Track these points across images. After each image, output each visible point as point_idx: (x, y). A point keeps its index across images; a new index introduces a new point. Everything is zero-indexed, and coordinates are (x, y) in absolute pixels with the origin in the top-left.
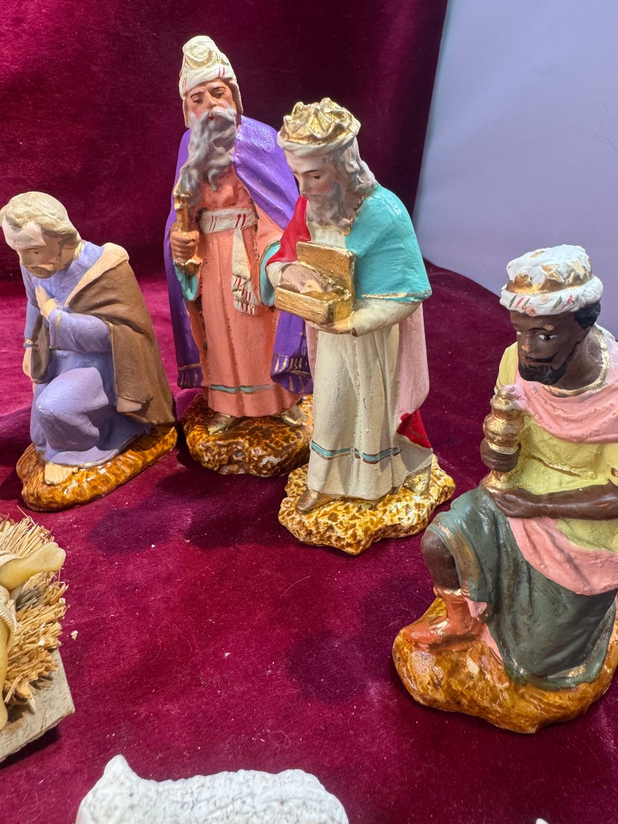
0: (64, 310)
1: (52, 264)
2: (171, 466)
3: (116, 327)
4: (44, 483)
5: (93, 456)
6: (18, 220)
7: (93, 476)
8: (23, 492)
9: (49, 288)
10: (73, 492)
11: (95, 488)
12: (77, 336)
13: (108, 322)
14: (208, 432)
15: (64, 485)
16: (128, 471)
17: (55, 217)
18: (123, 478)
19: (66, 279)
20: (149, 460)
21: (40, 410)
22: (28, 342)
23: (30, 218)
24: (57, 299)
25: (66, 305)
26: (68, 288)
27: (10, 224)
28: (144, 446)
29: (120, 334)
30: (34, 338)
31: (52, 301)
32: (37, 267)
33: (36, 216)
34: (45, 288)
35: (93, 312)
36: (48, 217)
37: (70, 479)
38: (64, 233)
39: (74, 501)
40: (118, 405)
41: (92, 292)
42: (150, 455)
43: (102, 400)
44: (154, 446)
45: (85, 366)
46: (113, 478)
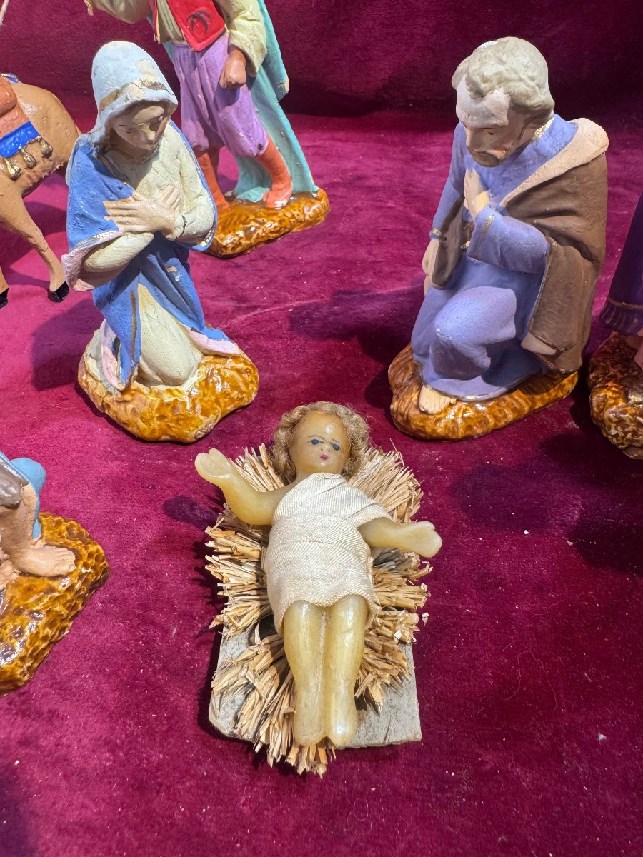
0: (497, 210)
1: (506, 150)
2: (561, 421)
3: (560, 247)
4: (418, 407)
5: (476, 390)
6: (483, 86)
7: (470, 413)
8: (392, 407)
9: (485, 175)
10: (446, 426)
11: (469, 427)
12: (505, 249)
13: (552, 240)
14: (627, 400)
15: (437, 416)
16: (511, 416)
17: (533, 84)
18: (503, 423)
19: (514, 168)
20: (537, 407)
21: (438, 334)
22: (436, 231)
23: (499, 83)
24: (491, 192)
25: (502, 204)
26: (511, 180)
27: (471, 90)
28: (535, 389)
29: (562, 258)
30: (444, 229)
31: (485, 194)
32: (484, 152)
33: (508, 80)
34: (480, 174)
35: (536, 221)
36: (525, 83)
37: (445, 411)
38: (537, 109)
39: (444, 436)
40: (525, 339)
41: (544, 193)
42: (540, 401)
43: (509, 331)
44: (547, 391)
45: (501, 285)
46: (492, 421)
